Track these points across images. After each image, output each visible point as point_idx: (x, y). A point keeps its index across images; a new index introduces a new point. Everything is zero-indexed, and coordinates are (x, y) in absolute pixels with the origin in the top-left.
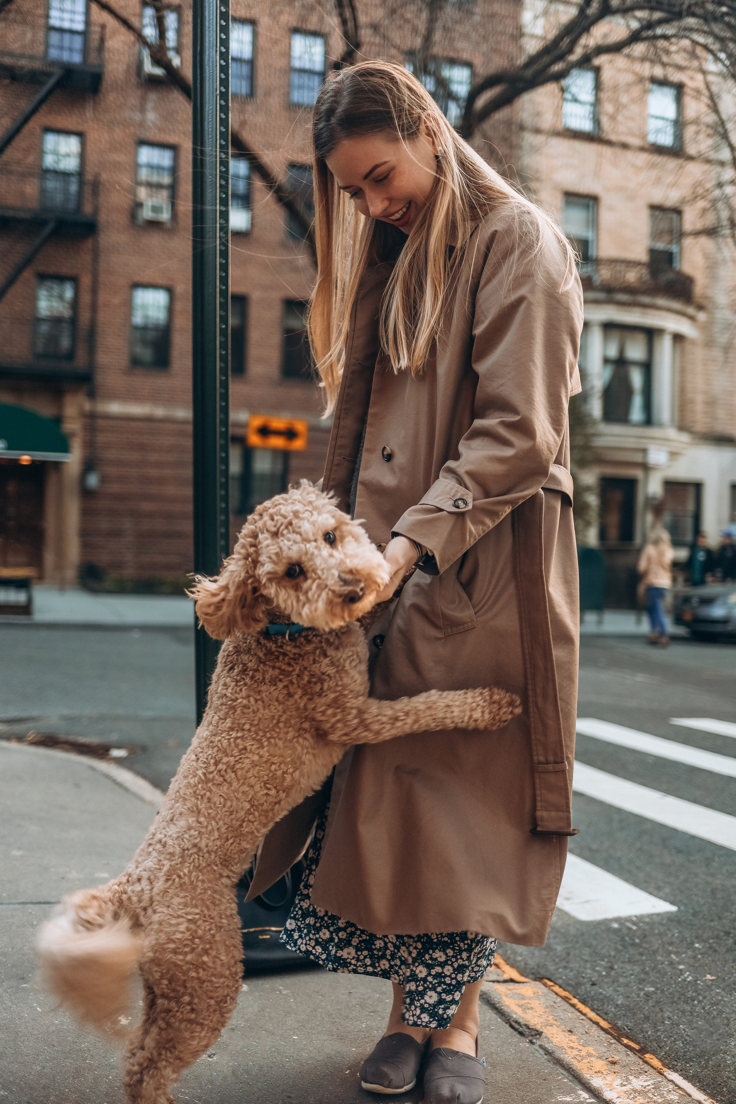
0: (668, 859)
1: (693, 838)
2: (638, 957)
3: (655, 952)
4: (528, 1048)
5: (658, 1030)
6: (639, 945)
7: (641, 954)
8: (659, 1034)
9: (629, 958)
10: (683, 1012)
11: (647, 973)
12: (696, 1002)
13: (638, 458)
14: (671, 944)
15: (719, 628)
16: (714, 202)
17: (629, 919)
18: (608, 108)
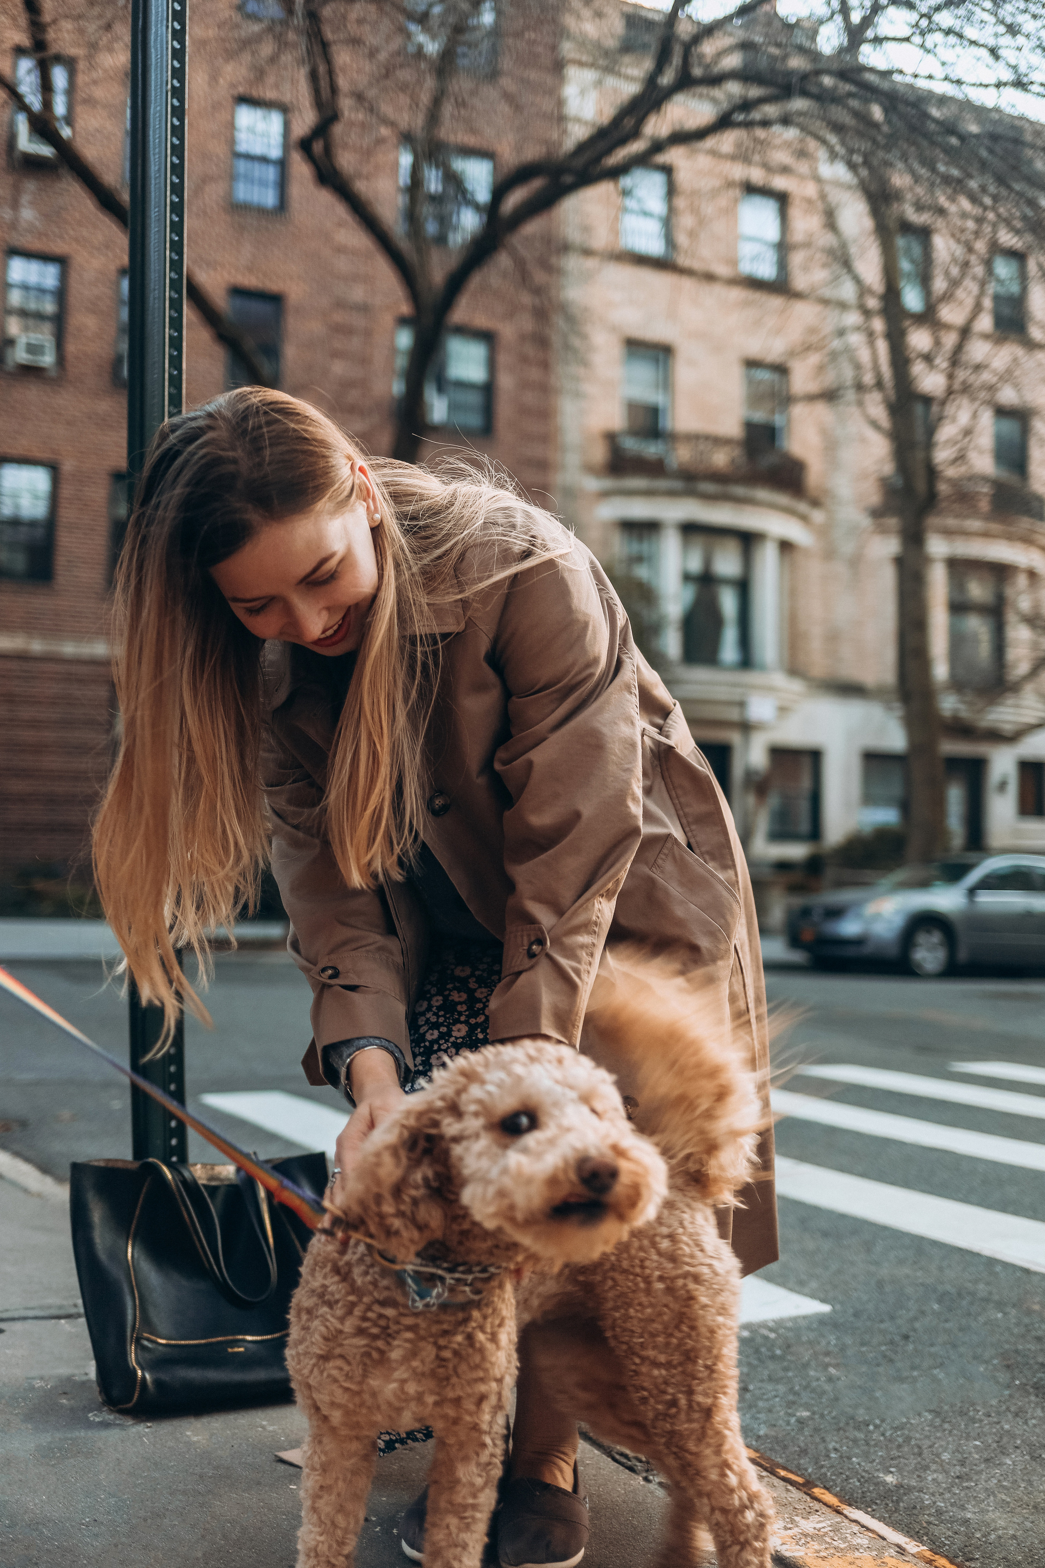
0: (811, 1245)
1: (843, 1217)
2: (781, 1374)
3: (806, 1366)
4: (643, 1486)
5: (822, 1467)
6: (782, 1358)
7: (786, 1369)
8: (824, 1470)
9: (769, 1376)
10: (855, 1441)
11: (796, 1394)
12: (871, 1427)
13: (733, 714)
14: (827, 1354)
15: (851, 952)
16: (834, 356)
17: (763, 1325)
18: (686, 221)
